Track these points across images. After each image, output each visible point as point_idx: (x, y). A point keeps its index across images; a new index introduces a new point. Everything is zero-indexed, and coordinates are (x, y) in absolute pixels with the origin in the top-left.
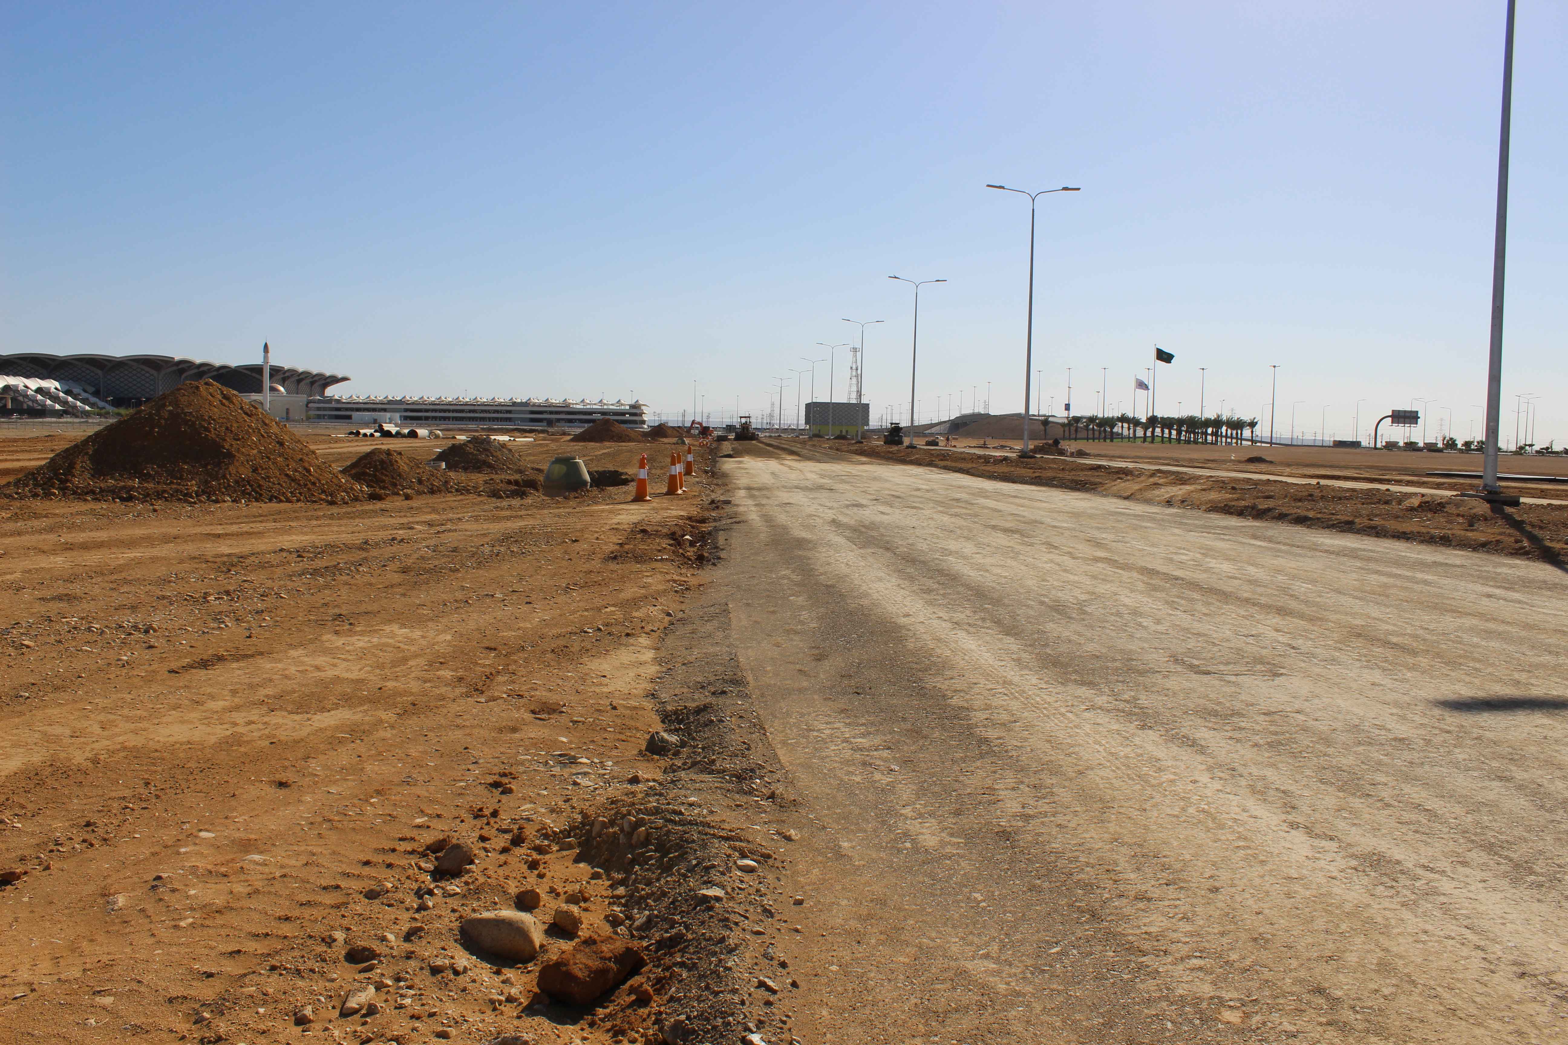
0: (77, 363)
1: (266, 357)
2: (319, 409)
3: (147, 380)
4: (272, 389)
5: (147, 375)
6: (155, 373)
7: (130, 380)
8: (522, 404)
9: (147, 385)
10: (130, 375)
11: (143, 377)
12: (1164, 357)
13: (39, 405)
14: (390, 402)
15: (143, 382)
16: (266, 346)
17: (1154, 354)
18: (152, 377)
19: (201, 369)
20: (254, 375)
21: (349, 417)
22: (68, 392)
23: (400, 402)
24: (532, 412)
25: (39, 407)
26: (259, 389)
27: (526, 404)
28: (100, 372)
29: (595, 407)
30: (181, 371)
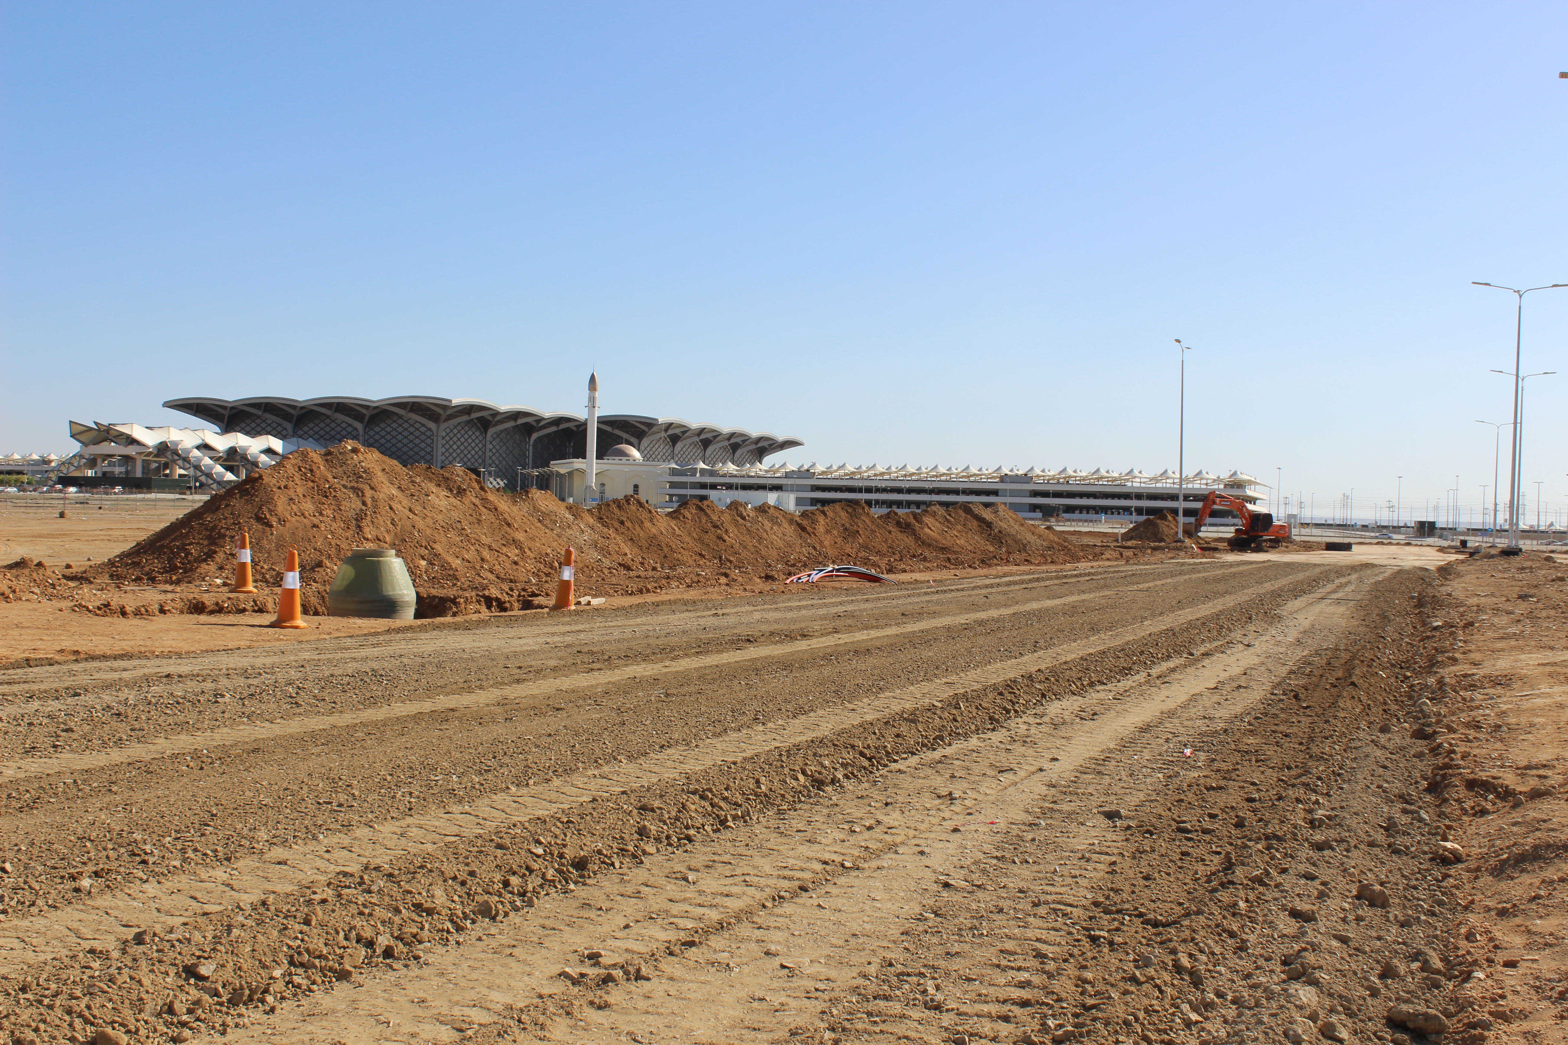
3: (423, 437)
5: (423, 429)
6: (432, 425)
7: (400, 437)
8: (1016, 479)
9: (423, 445)
10: (400, 429)
11: (417, 433)
15: (417, 441)
16: (593, 379)
18: (429, 433)
24: (1035, 494)
27: (1026, 478)
28: (359, 426)
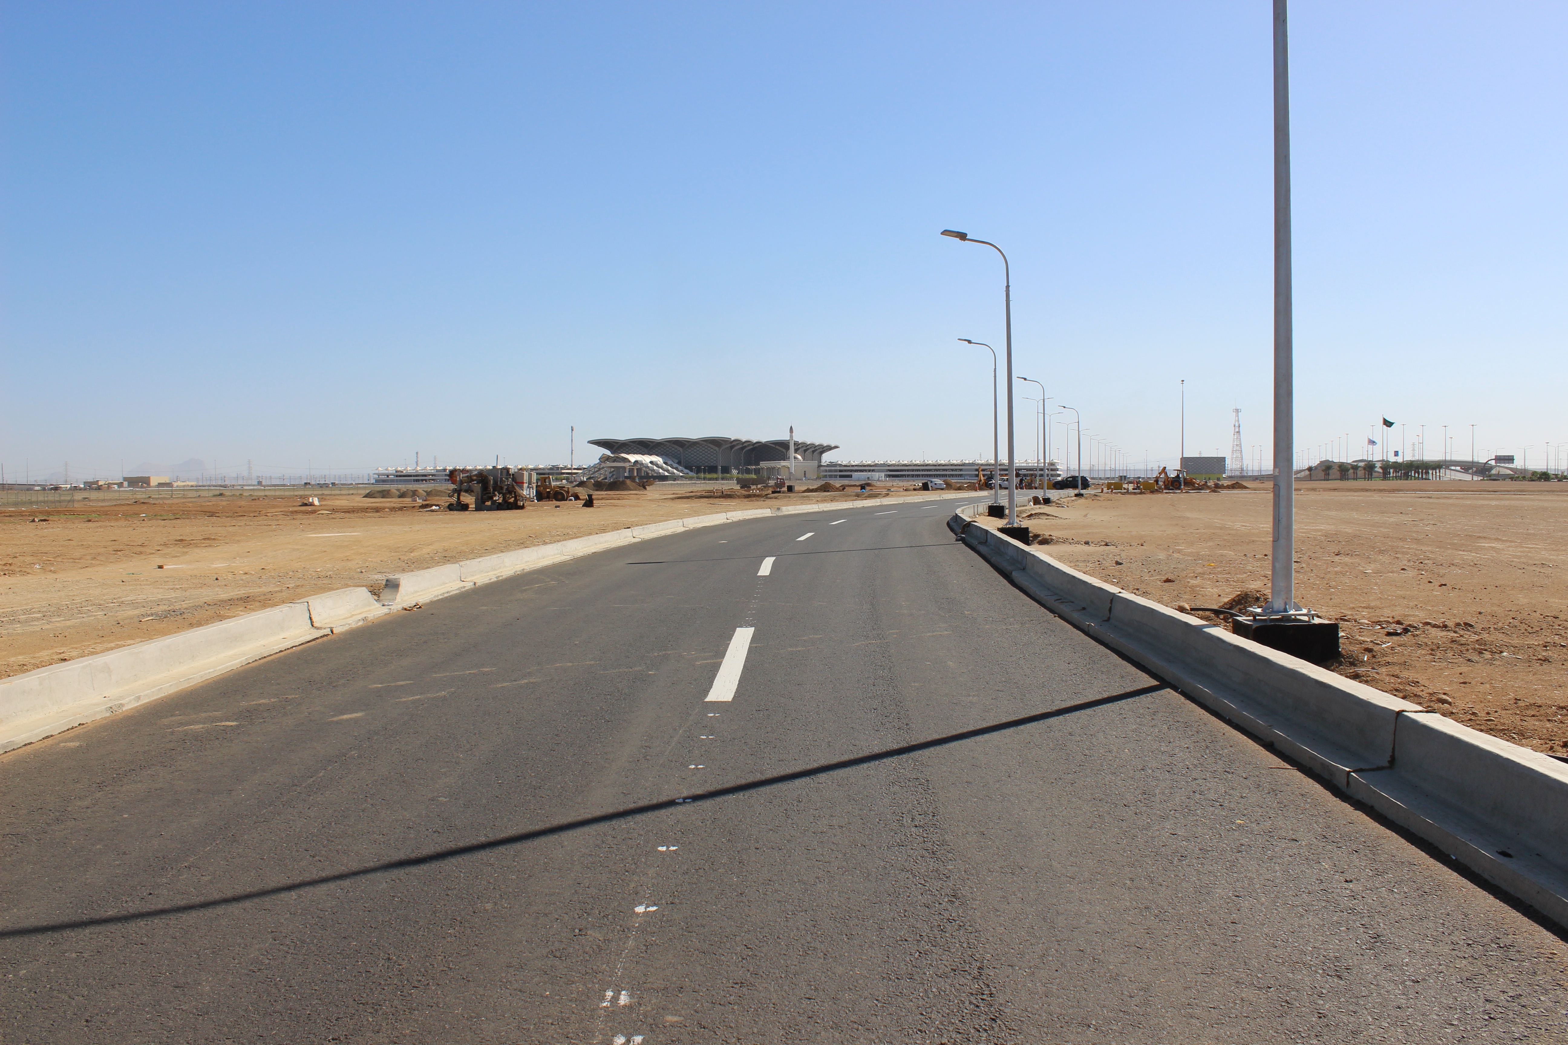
0: (667, 443)
1: (791, 436)
2: (826, 471)
3: (712, 454)
4: (795, 458)
5: (712, 450)
6: (717, 449)
7: (701, 454)
9: (712, 457)
11: (709, 452)
12: (1388, 424)
13: (656, 473)
14: (876, 465)
16: (791, 428)
17: (1382, 421)
18: (715, 452)
19: (733, 444)
20: (777, 447)
21: (850, 476)
22: (665, 463)
23: (884, 465)
25: (656, 475)
26: (785, 458)
28: (681, 449)
29: (1023, 465)
30: (732, 447)
